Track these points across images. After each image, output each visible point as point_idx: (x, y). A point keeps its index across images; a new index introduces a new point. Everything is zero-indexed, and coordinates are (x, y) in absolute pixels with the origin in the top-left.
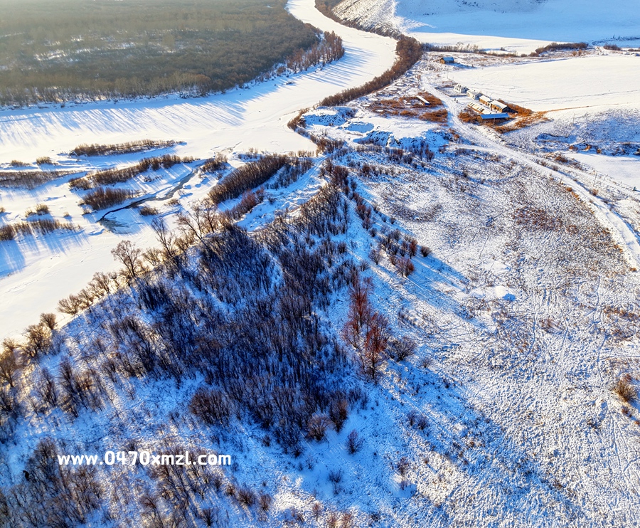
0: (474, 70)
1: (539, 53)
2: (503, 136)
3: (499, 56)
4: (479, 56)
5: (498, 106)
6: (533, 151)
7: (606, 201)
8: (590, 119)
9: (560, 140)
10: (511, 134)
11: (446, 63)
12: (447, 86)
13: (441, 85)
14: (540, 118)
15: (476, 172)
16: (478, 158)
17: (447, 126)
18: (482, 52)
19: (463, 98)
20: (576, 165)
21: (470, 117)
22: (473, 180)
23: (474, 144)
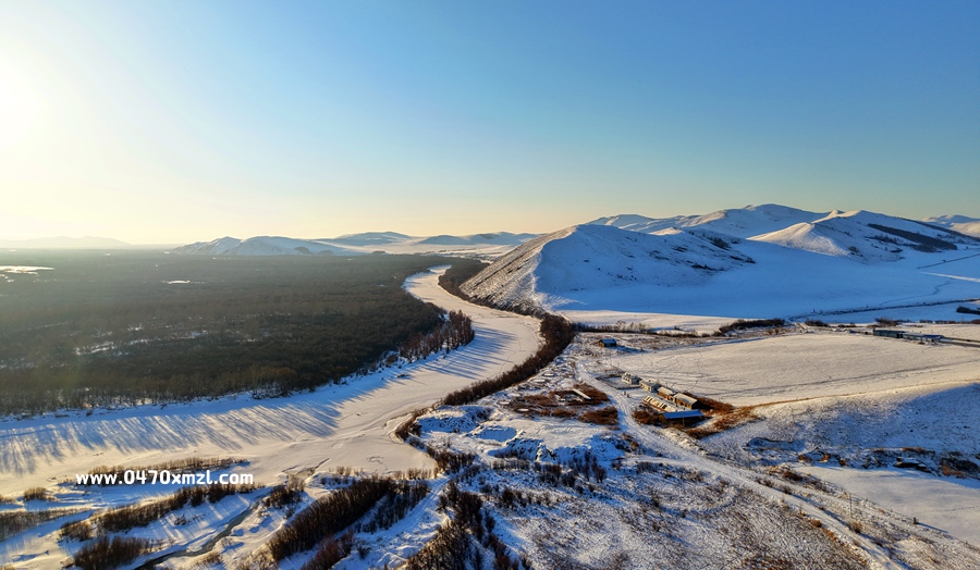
0: (645, 355)
1: (724, 333)
2: (701, 443)
3: (674, 336)
4: (648, 337)
5: (684, 400)
6: (749, 464)
7: (879, 543)
8: (816, 416)
9: (782, 447)
10: (712, 439)
11: (606, 346)
12: (612, 376)
13: (603, 374)
14: (746, 416)
15: (671, 498)
16: (670, 476)
17: (619, 429)
18: (651, 332)
19: (635, 390)
20: (817, 484)
21: (648, 417)
22: (670, 511)
23: (660, 455)
